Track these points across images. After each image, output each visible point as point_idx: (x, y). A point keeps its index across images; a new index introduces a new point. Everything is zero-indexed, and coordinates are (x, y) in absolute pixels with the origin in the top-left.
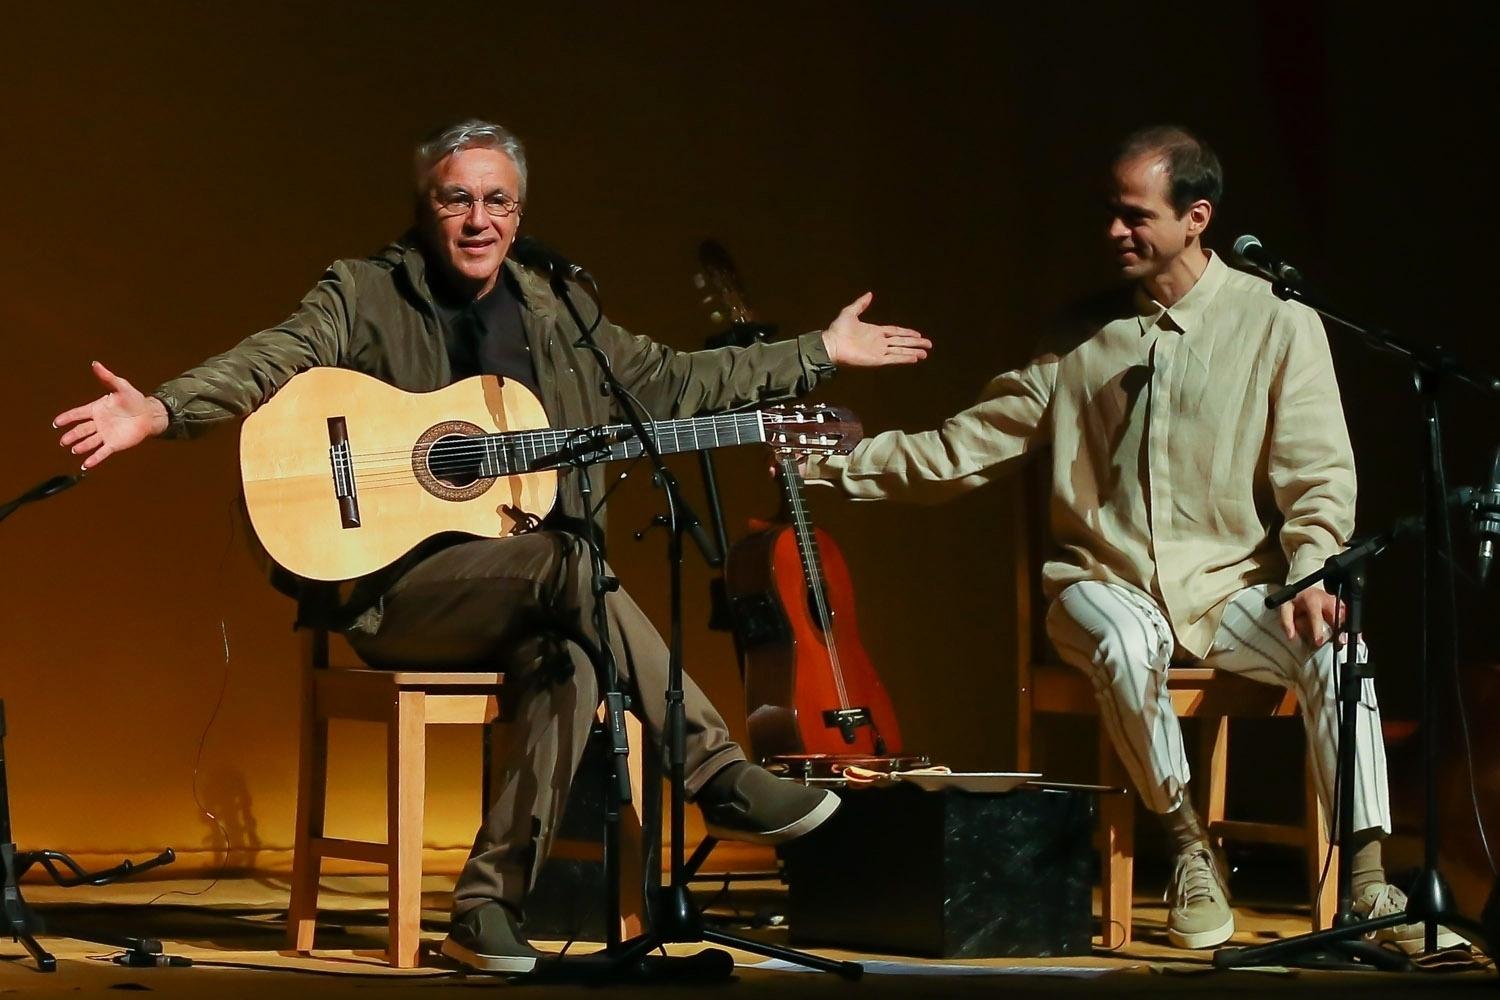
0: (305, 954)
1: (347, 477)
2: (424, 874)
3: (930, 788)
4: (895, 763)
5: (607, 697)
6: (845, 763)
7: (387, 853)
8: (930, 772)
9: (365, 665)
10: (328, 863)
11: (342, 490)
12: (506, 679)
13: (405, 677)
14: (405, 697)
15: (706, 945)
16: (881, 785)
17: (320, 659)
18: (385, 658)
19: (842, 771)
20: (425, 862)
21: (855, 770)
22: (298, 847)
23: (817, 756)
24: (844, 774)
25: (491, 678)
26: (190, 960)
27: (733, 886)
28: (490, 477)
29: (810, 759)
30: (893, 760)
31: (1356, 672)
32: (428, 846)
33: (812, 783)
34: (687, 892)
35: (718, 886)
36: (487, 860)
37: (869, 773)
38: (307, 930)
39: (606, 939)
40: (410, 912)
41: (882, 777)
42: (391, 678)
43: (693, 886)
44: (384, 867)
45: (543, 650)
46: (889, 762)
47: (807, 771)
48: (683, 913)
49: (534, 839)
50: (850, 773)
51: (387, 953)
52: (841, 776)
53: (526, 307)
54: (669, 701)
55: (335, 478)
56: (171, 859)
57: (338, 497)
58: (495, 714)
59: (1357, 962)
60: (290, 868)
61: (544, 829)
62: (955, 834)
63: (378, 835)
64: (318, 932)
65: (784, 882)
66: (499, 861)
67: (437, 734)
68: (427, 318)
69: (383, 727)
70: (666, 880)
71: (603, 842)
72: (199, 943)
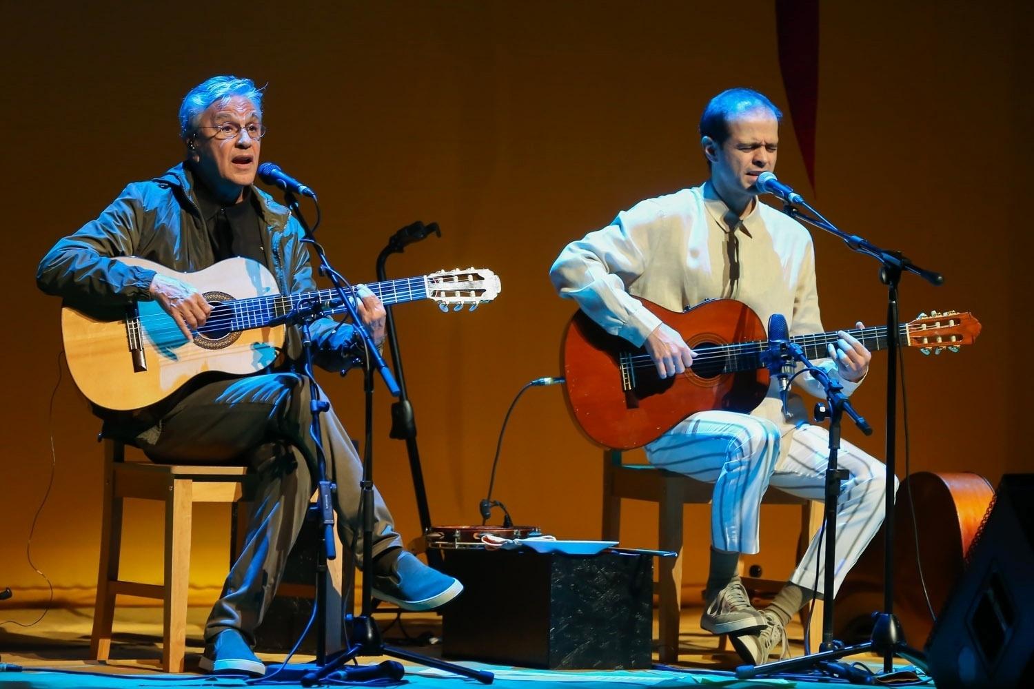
0: (103, 663)
1: (137, 335)
2: (189, 606)
3: (541, 550)
4: (517, 533)
5: (320, 485)
6: (482, 533)
7: (162, 592)
8: (542, 539)
9: (149, 460)
10: (120, 598)
11: (133, 345)
12: (248, 471)
13: (178, 470)
14: (178, 483)
15: (385, 658)
16: (507, 548)
17: (119, 457)
18: (164, 457)
19: (480, 537)
20: (189, 598)
21: (491, 537)
22: (99, 587)
23: (464, 527)
24: (482, 540)
25: (239, 470)
26: (21, 667)
27: (404, 616)
28: (238, 331)
29: (459, 529)
30: (516, 531)
31: (837, 476)
32: (192, 586)
33: (460, 546)
34: (372, 620)
35: (393, 616)
36: (230, 601)
37: (499, 540)
38: (105, 646)
39: (315, 652)
40: (178, 635)
41: (509, 543)
42: (169, 470)
43: (377, 616)
44: (161, 601)
45: (276, 451)
46: (513, 532)
47: (457, 537)
48: (370, 635)
49: (264, 587)
50: (487, 540)
51: (161, 662)
52: (480, 541)
53: (264, 220)
54: (363, 488)
55: (128, 337)
56: (9, 595)
57: (130, 351)
58: (240, 495)
59: (836, 677)
60: (94, 601)
61: (271, 580)
62: (558, 583)
63: (157, 579)
64: (112, 647)
65: (439, 614)
66: (239, 602)
67: (199, 508)
68: (195, 218)
69: (162, 504)
70: (358, 611)
71: (314, 584)
72: (27, 655)
